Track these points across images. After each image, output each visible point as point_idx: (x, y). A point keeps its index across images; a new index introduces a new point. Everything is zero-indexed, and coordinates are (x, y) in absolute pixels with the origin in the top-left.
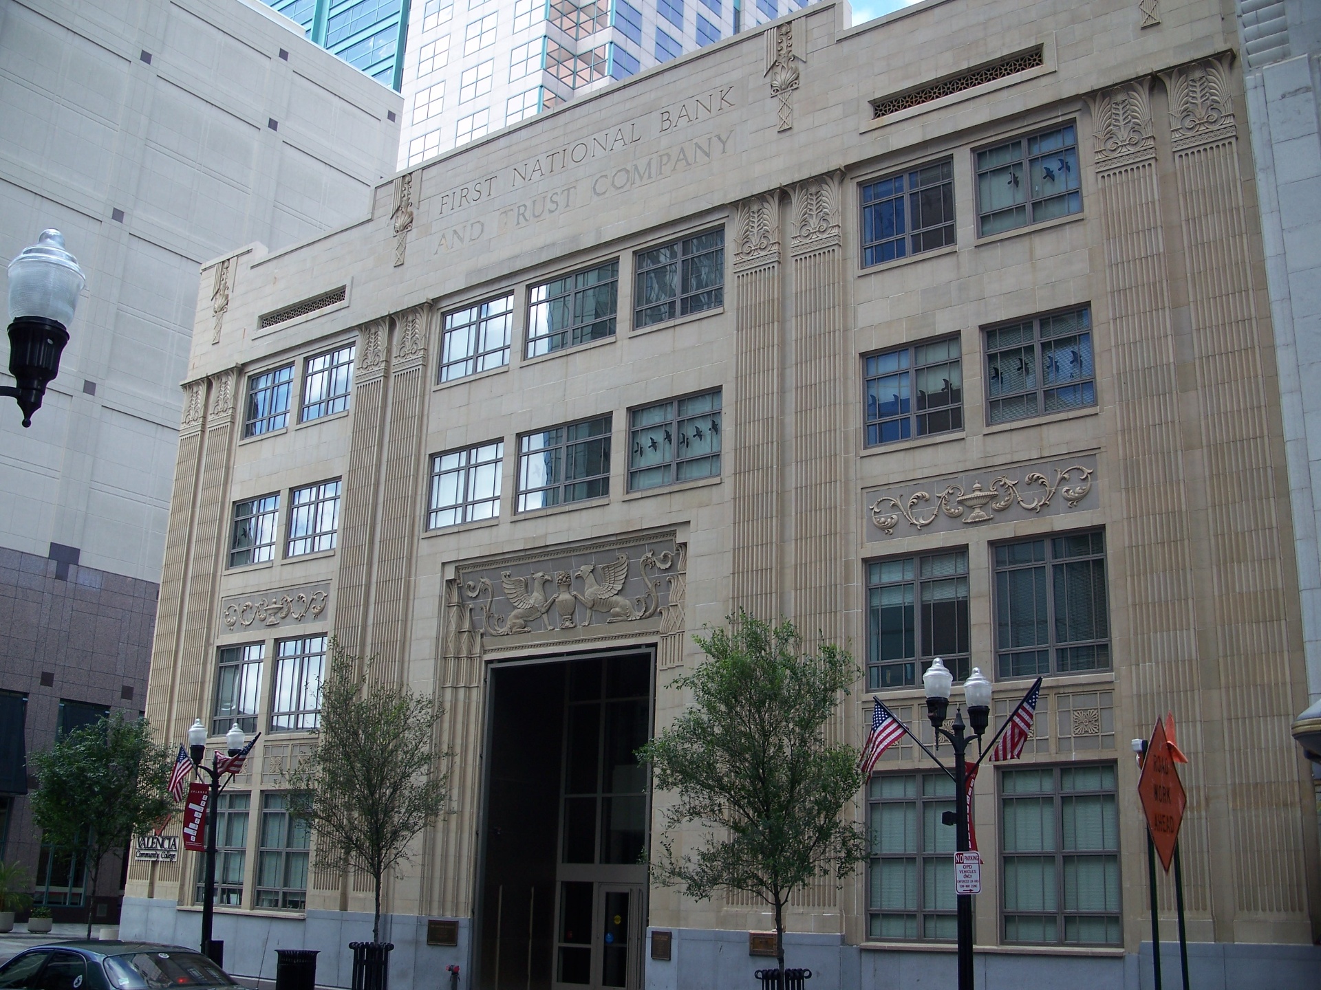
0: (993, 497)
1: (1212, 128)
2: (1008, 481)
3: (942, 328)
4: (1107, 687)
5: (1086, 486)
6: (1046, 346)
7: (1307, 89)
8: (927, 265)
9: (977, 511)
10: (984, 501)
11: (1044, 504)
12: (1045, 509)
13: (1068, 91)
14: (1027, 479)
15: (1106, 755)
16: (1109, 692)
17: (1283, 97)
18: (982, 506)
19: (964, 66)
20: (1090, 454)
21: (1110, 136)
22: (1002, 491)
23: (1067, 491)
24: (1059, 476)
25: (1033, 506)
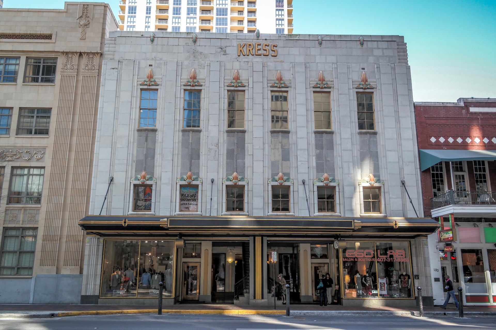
0: (15, 155)
1: (92, 71)
2: (20, 151)
3: (8, 105)
4: (38, 208)
5: (42, 156)
6: (37, 117)
7: (117, 69)
8: (7, 86)
9: (10, 157)
10: (12, 155)
11: (29, 159)
12: (29, 160)
13: (56, 50)
14: (25, 151)
15: (35, 226)
16: (39, 210)
17: (111, 69)
18: (11, 157)
19: (29, 32)
20: (44, 148)
21: (66, 65)
22: (18, 153)
23: (36, 157)
24: (35, 152)
25: (26, 159)
